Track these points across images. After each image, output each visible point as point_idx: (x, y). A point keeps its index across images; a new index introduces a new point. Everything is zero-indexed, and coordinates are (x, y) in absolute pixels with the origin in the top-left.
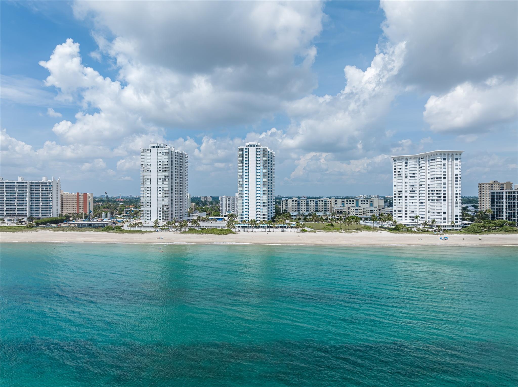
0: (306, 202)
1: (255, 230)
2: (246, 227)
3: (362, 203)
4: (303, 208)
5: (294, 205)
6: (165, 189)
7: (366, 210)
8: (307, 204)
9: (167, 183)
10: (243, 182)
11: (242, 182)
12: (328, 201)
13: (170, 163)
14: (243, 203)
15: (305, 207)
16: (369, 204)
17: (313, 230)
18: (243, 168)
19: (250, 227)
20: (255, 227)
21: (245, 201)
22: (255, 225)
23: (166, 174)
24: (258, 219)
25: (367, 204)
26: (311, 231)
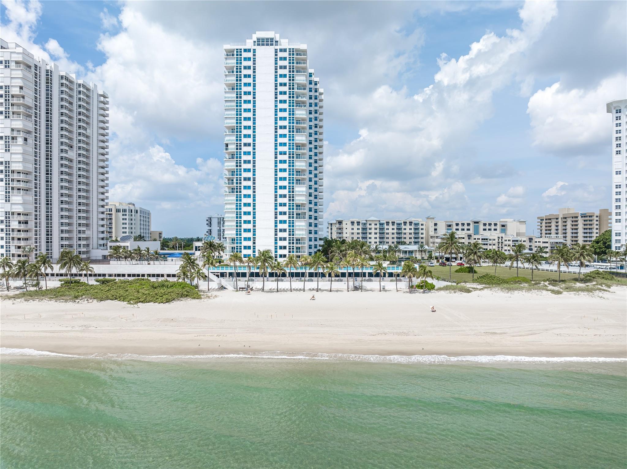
0: (378, 226)
1: (271, 284)
2: (244, 275)
3: (485, 227)
4: (373, 238)
5: (355, 231)
6: (15, 167)
7: (503, 241)
8: (380, 229)
9: (19, 149)
10: (239, 147)
11: (234, 146)
12: (422, 225)
13: (29, 93)
14: (238, 207)
15: (376, 236)
16: (498, 230)
17: (449, 284)
18: (239, 104)
19: (257, 275)
20: (271, 275)
21: (245, 200)
22: (269, 270)
23: (18, 124)
24: (280, 252)
25: (495, 230)
26: (446, 288)
